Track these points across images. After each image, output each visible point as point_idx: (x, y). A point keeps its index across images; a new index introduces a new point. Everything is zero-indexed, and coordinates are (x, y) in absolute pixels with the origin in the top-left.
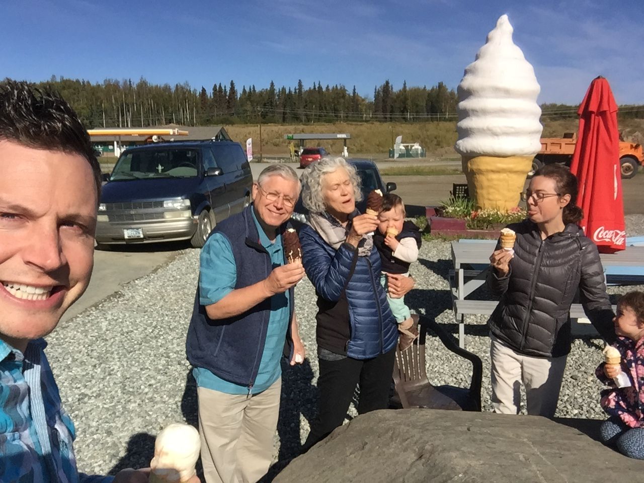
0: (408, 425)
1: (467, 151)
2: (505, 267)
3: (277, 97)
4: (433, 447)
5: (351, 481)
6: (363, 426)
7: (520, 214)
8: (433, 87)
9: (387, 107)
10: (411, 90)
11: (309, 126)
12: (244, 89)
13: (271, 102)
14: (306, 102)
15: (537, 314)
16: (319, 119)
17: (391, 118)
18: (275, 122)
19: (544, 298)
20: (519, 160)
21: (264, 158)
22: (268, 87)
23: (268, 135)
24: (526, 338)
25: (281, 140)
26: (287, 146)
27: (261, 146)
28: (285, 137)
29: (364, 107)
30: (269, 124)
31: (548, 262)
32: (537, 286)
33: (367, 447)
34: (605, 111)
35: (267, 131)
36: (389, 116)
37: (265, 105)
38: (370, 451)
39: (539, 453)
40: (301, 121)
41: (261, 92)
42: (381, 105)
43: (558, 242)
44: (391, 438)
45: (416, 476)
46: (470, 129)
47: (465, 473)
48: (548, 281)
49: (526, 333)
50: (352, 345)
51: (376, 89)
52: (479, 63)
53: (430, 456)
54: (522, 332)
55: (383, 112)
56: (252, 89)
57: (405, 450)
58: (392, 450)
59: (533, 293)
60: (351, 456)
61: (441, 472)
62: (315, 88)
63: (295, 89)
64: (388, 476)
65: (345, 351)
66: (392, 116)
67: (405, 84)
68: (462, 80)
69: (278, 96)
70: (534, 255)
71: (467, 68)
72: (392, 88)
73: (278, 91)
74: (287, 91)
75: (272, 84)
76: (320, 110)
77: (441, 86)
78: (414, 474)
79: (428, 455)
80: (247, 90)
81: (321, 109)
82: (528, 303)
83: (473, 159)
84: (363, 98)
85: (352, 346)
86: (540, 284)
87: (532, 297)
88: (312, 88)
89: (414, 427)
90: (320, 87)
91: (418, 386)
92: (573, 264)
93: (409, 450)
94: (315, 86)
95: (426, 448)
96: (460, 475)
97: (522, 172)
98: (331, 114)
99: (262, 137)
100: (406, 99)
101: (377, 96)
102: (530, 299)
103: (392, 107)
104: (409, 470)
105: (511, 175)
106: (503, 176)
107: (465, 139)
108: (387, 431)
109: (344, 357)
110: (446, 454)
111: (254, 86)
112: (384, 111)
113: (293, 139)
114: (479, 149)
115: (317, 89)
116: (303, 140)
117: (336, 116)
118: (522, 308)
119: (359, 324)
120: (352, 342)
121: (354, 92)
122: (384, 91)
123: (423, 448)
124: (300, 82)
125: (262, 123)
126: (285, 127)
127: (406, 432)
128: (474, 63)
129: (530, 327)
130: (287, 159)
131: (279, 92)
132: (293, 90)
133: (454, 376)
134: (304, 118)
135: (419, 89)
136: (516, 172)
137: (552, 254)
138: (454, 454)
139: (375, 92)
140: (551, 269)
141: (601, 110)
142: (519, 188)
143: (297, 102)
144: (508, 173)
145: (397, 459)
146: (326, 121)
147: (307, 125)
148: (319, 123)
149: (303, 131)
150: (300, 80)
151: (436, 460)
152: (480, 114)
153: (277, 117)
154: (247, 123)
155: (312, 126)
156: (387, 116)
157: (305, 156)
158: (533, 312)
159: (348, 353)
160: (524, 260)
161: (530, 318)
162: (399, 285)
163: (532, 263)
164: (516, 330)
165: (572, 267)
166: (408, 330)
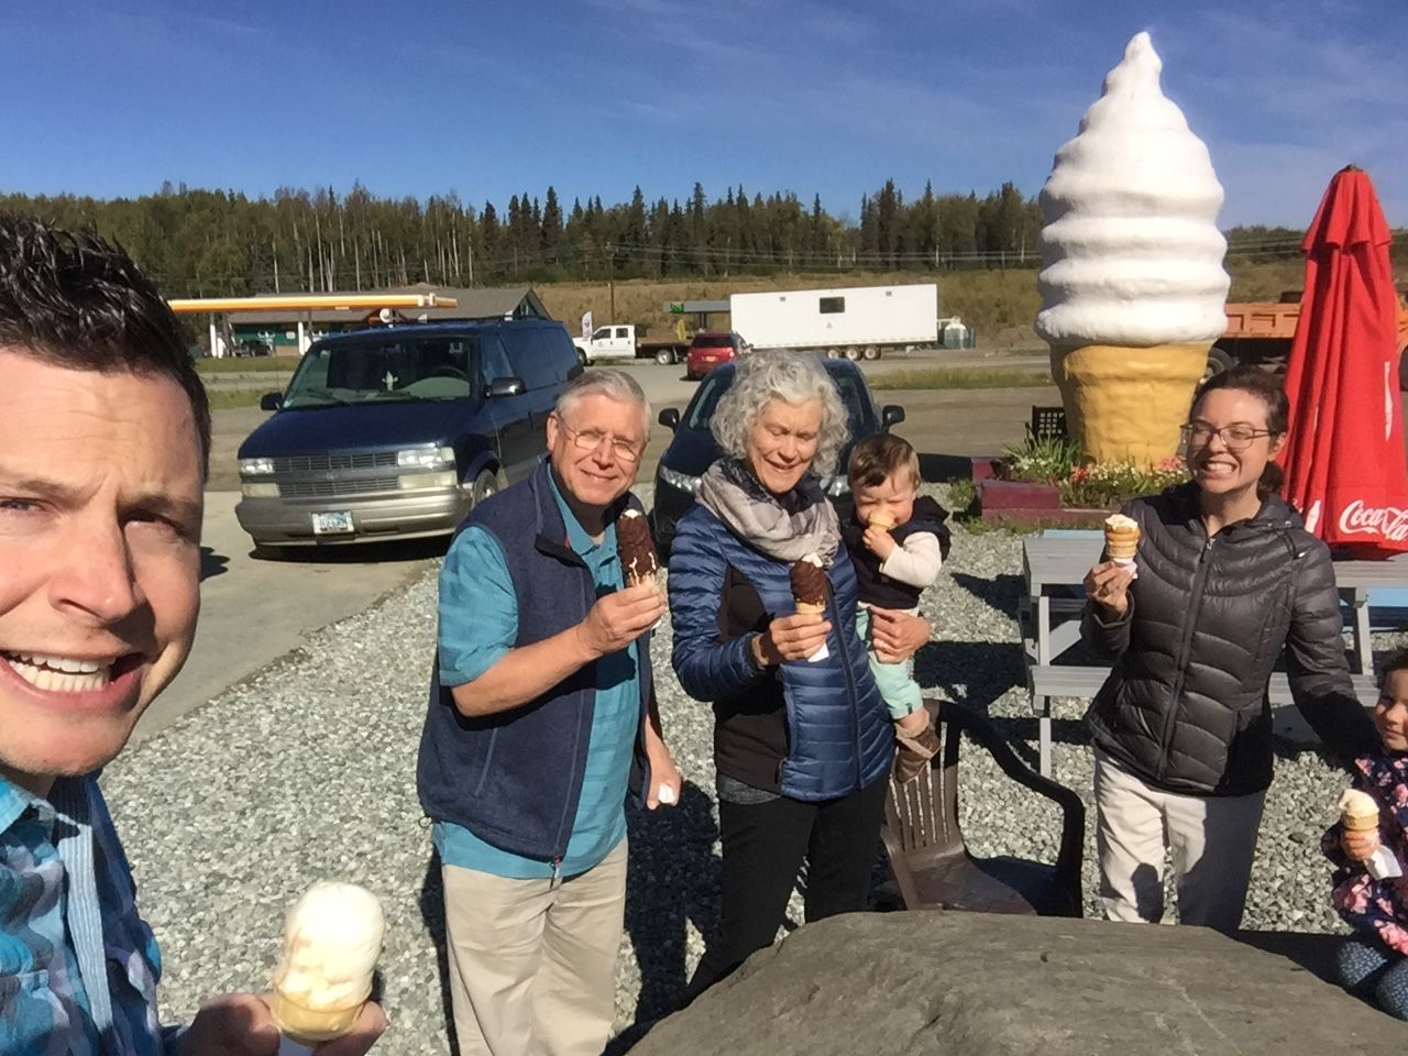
0: (910, 949)
1: (1062, 335)
2: (1120, 601)
3: (648, 222)
4: (963, 998)
6: (811, 949)
7: (1180, 472)
8: (991, 195)
9: (890, 239)
10: (942, 201)
11: (717, 284)
12: (577, 206)
13: (637, 233)
14: (712, 232)
15: (1195, 702)
16: (739, 267)
17: (898, 263)
18: (644, 276)
19: (1211, 665)
20: (1177, 352)
22: (630, 200)
23: (629, 303)
24: (1170, 754)
25: (658, 314)
26: (671, 327)
28: (667, 308)
29: (840, 240)
30: (632, 281)
31: (1220, 586)
32: (1194, 639)
33: (818, 996)
34: (1364, 244)
35: (626, 293)
36: (893, 258)
37: (622, 238)
38: (824, 1005)
39: (1200, 1013)
40: (701, 273)
41: (614, 210)
42: (875, 234)
43: (1243, 541)
44: (872, 977)
46: (1068, 284)
48: (1217, 628)
49: (1171, 742)
50: (792, 769)
51: (864, 201)
52: (1085, 140)
53: (955, 1018)
54: (1160, 740)
55: (880, 250)
56: (594, 205)
57: (901, 1004)
58: (872, 1004)
59: (1186, 654)
60: (782, 1016)
62: (730, 201)
63: (689, 204)
65: (776, 782)
66: (901, 259)
67: (929, 188)
68: (1049, 178)
69: (651, 218)
70: (1190, 568)
71: (1061, 150)
72: (900, 198)
73: (650, 208)
74: (671, 209)
75: (638, 194)
76: (742, 248)
77: (1007, 191)
79: (950, 1016)
80: (584, 207)
81: (744, 245)
82: (1175, 676)
83: (1076, 355)
84: (837, 219)
85: (792, 773)
86: (1201, 635)
87: (1183, 665)
88: (725, 200)
89: (923, 951)
90: (742, 200)
91: (943, 859)
92: (1278, 589)
93: (909, 1003)
94: (730, 196)
95: (946, 1000)
97: (1186, 379)
98: (766, 256)
99: (618, 311)
100: (931, 220)
101: (866, 218)
102: (1179, 669)
103: (900, 238)
104: (908, 1049)
105: (1159, 386)
106: (1142, 388)
107: (1059, 308)
108: (862, 963)
109: (774, 796)
110: (992, 1015)
111: (598, 199)
112: (884, 248)
113: (682, 312)
114: (1089, 329)
115: (735, 203)
116: (706, 313)
117: (777, 261)
118: (1162, 686)
119: (806, 721)
120: (792, 764)
121: (817, 209)
122: (882, 204)
123: (939, 1001)
124: (698, 188)
125: (616, 278)
126: (666, 286)
127: (906, 963)
128: (1077, 139)
129: (1179, 729)
131: (653, 209)
132: (683, 206)
133: (1028, 834)
134: (707, 266)
135: (959, 199)
136: (1171, 380)
137: (1231, 566)
138: (1007, 1014)
139: (864, 207)
140: (1228, 602)
141: (1355, 241)
142: (1179, 414)
143: (691, 232)
144: (1153, 382)
145: (883, 1024)
146: (755, 272)
147: (715, 281)
148: (739, 277)
149: (705, 295)
150: (698, 184)
151: (967, 1028)
152: (1089, 252)
153: (649, 264)
154: (584, 280)
155: (725, 284)
156: (890, 259)
157: (700, 351)
158: (1186, 697)
159: (783, 787)
160: (1168, 579)
161: (1179, 709)
162: (898, 633)
163: (1186, 587)
164: (1147, 735)
165: (1274, 596)
166: (918, 738)
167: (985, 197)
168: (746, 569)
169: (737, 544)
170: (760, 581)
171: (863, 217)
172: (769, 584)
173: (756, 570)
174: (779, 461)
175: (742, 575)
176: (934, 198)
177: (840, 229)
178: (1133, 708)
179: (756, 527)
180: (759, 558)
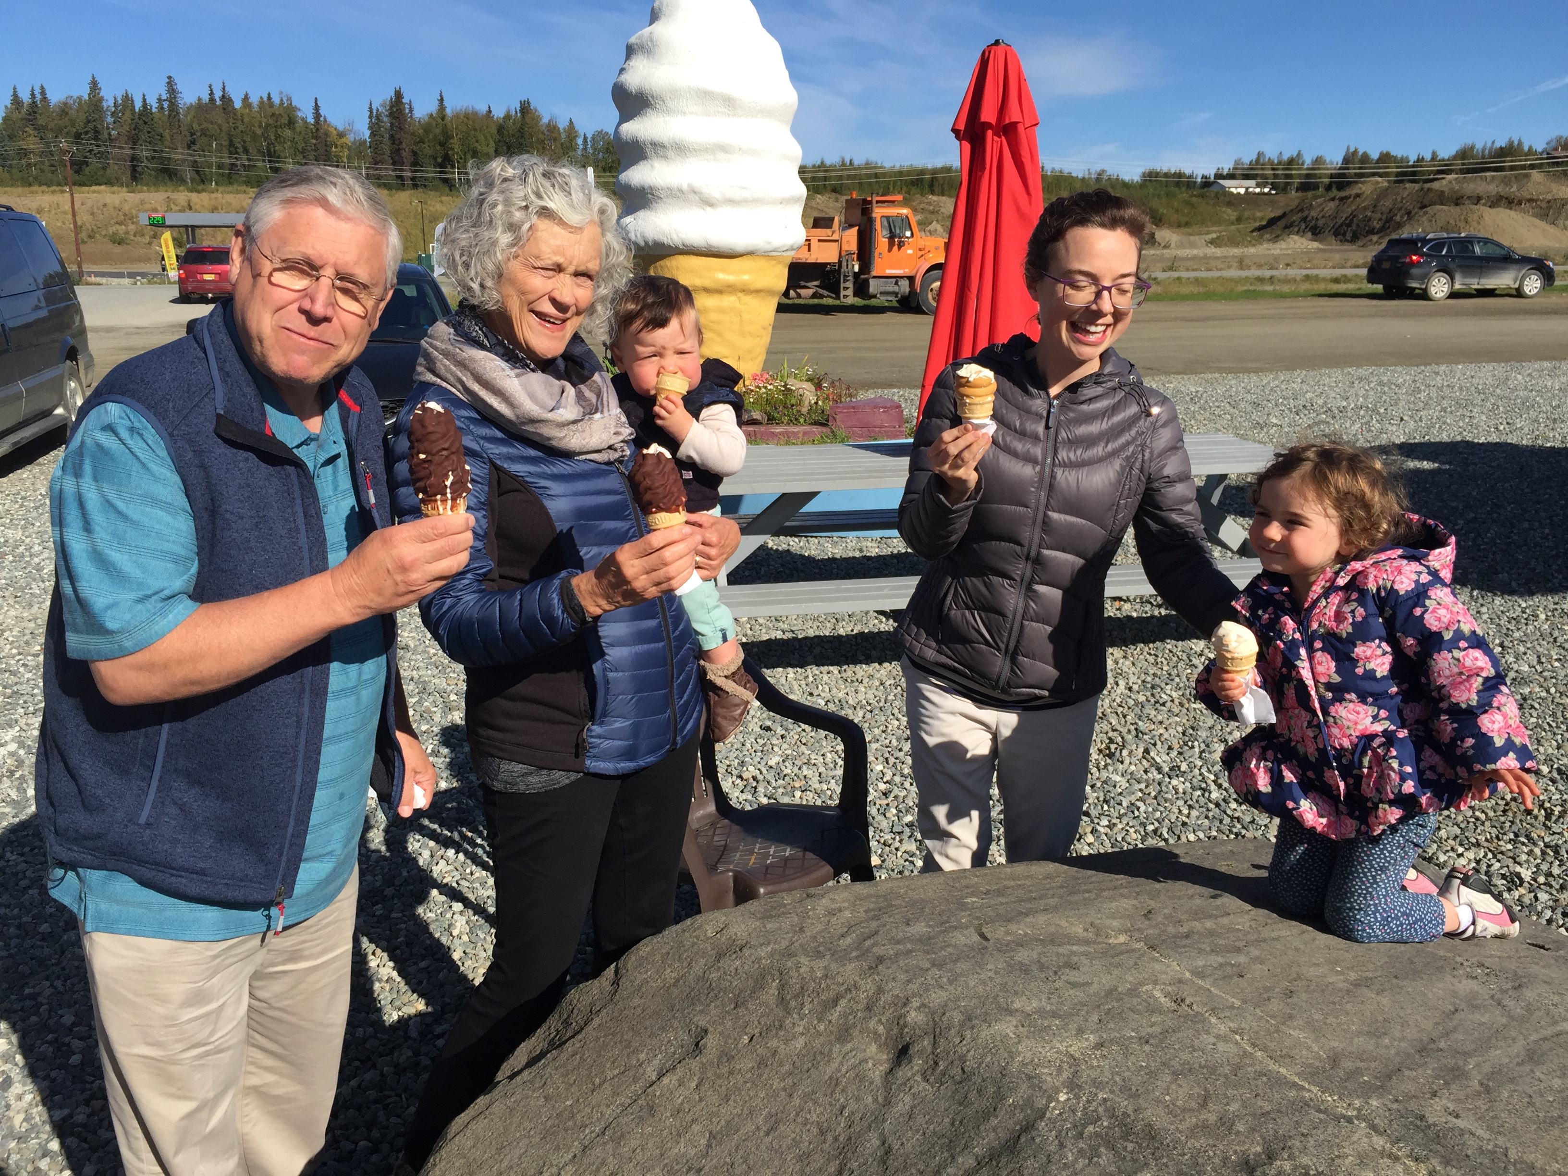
0: (819, 955)
1: (646, 243)
2: (972, 474)
3: (110, 119)
4: (933, 1013)
5: (699, 1170)
6: (670, 975)
7: (769, 387)
8: (508, 112)
9: (404, 154)
10: (457, 116)
11: (204, 196)
12: (15, 95)
13: (97, 131)
14: (192, 134)
15: (1044, 594)
16: (229, 176)
17: (413, 179)
18: (109, 183)
19: (1064, 551)
20: (761, 263)
21: (90, 274)
22: (84, 92)
23: (92, 214)
24: (1014, 661)
25: (132, 227)
26: (150, 243)
27: (77, 244)
28: (144, 220)
29: (346, 152)
30: (94, 188)
31: (1072, 455)
32: (1046, 524)
33: (711, 1042)
34: (1014, 125)
35: (89, 204)
36: (409, 174)
37: (78, 136)
38: (726, 1056)
39: (1188, 974)
40: (183, 181)
41: (65, 104)
42: (386, 148)
43: (1090, 400)
44: (782, 1001)
45: (920, 1120)
46: (651, 188)
47: (1073, 1086)
48: (1073, 506)
49: (1016, 647)
50: (599, 737)
51: (371, 110)
52: (659, 29)
53: (935, 1044)
54: (1003, 646)
55: (394, 164)
56: (38, 97)
57: (843, 1034)
58: (800, 1043)
59: (1036, 540)
60: (666, 1080)
61: (999, 1097)
62: (212, 100)
63: (160, 100)
64: (822, 1133)
65: (577, 755)
66: (418, 174)
67: (441, 100)
68: (622, 70)
69: (113, 114)
70: (1035, 438)
71: (633, 40)
72: (411, 110)
73: (111, 103)
74: (138, 105)
75: (94, 86)
76: (231, 153)
77: (525, 108)
78: (911, 1116)
79: (926, 1042)
80: (25, 97)
81: (232, 149)
82: (1020, 569)
83: (661, 263)
84: (341, 128)
85: (598, 741)
86: (1054, 515)
87: (1033, 554)
88: (206, 98)
89: (842, 956)
90: (226, 98)
92: (1134, 453)
93: (855, 1033)
94: (212, 93)
95: (909, 1019)
96: (1063, 1097)
97: (769, 292)
98: (260, 164)
99: (79, 223)
100: (447, 136)
101: (375, 127)
102: (1027, 558)
103: (415, 153)
104: (887, 1103)
105: (746, 299)
106: (728, 301)
107: (641, 214)
108: (759, 982)
109: (575, 776)
110: (984, 1034)
111: (42, 88)
112: (397, 162)
113: (163, 225)
114: (675, 237)
115: (218, 102)
116: (193, 227)
117: (276, 170)
118: (1006, 582)
119: (616, 670)
120: (597, 729)
121: (317, 115)
122: (391, 115)
123: (899, 1021)
124: (170, 82)
125: (75, 184)
126: (141, 196)
127: (826, 976)
128: (648, 30)
129: (1027, 630)
130: (155, 275)
131: (116, 105)
132: (153, 102)
134: (188, 175)
135: (475, 114)
136: (757, 292)
137: (1081, 430)
138: (1007, 1027)
139: (371, 117)
140: (1083, 473)
141: (1007, 122)
142: (764, 328)
143: (167, 134)
144: (740, 294)
145: (829, 1070)
146: (248, 183)
147: (199, 192)
148: (230, 189)
149: (190, 208)
150: (169, 77)
151: (963, 1059)
152: (671, 154)
153: (114, 168)
154: (30, 185)
155: (214, 195)
156: (404, 174)
157: (194, 267)
158: (1035, 591)
159: (588, 762)
160: (1014, 454)
161: (1026, 607)
162: (714, 539)
163: (1034, 461)
164: (987, 643)
165: (1129, 464)
166: (732, 677)
167: (502, 115)
168: (521, 468)
169: (499, 435)
170: (543, 483)
171: (370, 128)
172: (555, 487)
173: (533, 469)
174: (549, 309)
175: (514, 477)
176: (448, 111)
177: (344, 140)
178: (967, 612)
179: (530, 407)
180: (533, 453)
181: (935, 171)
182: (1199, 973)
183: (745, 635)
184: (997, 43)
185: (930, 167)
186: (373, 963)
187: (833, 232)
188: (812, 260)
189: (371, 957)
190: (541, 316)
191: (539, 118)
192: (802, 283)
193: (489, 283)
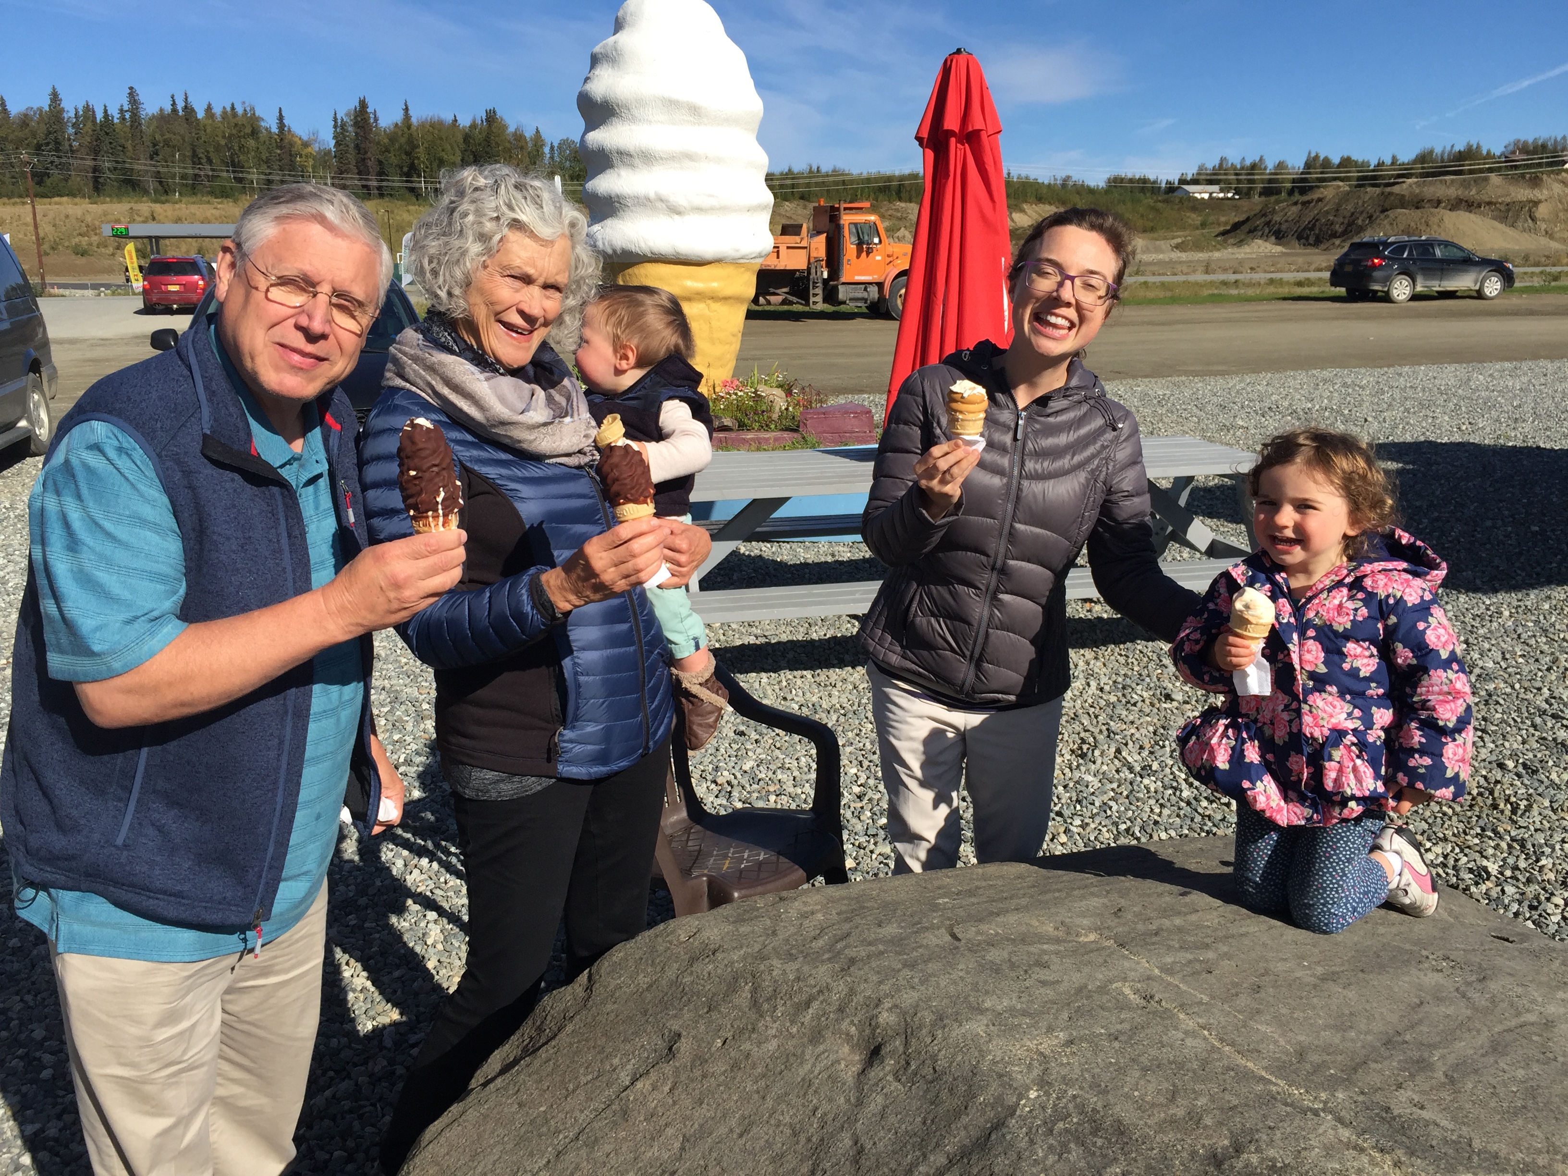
0: (792, 957)
1: (614, 251)
3: (71, 130)
4: (904, 1014)
6: (643, 980)
7: (740, 394)
8: (474, 121)
9: (370, 163)
10: (422, 125)
11: (167, 206)
13: (57, 143)
14: (155, 145)
15: (1009, 603)
16: (193, 187)
17: (379, 188)
18: (72, 194)
19: (1029, 561)
20: (729, 270)
21: (52, 285)
22: (45, 103)
23: (55, 225)
24: (978, 668)
25: (95, 239)
26: (113, 255)
27: (40, 256)
28: (107, 231)
29: (311, 162)
30: (56, 199)
31: (1039, 467)
32: (1012, 533)
33: (685, 1046)
34: (977, 133)
35: (51, 215)
36: (375, 184)
37: (38, 147)
38: (700, 1060)
39: (1156, 971)
40: (146, 192)
41: (26, 115)
42: (351, 156)
43: (1058, 413)
44: (755, 1004)
45: (892, 1119)
46: (618, 196)
47: (1043, 1083)
48: (1039, 518)
49: (981, 654)
50: (571, 741)
51: (335, 120)
52: (622, 38)
53: (907, 1044)
54: (968, 653)
55: (359, 174)
57: (816, 1036)
58: (773, 1045)
59: (1002, 550)
60: (639, 1085)
61: (971, 1095)
62: (174, 110)
63: (122, 111)
64: (795, 1134)
65: (549, 760)
66: (384, 184)
67: (407, 109)
68: (587, 79)
69: (74, 125)
70: (1003, 449)
71: (597, 49)
72: (376, 120)
73: (72, 114)
74: (100, 116)
75: (55, 97)
76: (194, 163)
77: (491, 117)
78: (883, 1116)
79: (898, 1042)
81: (196, 159)
82: (987, 578)
83: (630, 271)
84: (305, 138)
85: (570, 746)
86: (1021, 527)
87: (999, 562)
88: (168, 108)
89: (813, 958)
90: (189, 109)
92: (1098, 466)
93: (828, 1034)
94: (174, 104)
95: (881, 1020)
96: (1033, 1095)
97: (737, 299)
98: (225, 174)
99: (41, 234)
100: (412, 144)
101: (340, 138)
102: (993, 568)
103: (380, 163)
104: (860, 1103)
105: (715, 306)
107: (609, 222)
108: (733, 987)
109: (547, 782)
110: (956, 1032)
112: (362, 171)
113: (127, 237)
114: (643, 245)
115: (181, 113)
116: (158, 238)
117: (239, 180)
118: (971, 591)
119: (586, 674)
120: (568, 734)
121: (281, 125)
122: (356, 124)
123: (871, 1022)
124: (132, 93)
125: (36, 195)
126: (105, 207)
127: (798, 979)
128: (611, 40)
129: (993, 638)
130: (119, 286)
131: (76, 115)
132: (114, 112)
134: (152, 185)
135: (441, 123)
136: (726, 299)
137: (1047, 442)
138: (977, 1026)
139: (335, 127)
140: (1049, 485)
141: (970, 129)
142: (734, 335)
143: (129, 144)
144: (709, 302)
145: (802, 1072)
146: (212, 193)
147: (163, 203)
148: (194, 199)
149: (154, 219)
150: (131, 88)
151: (934, 1058)
152: (637, 161)
153: (76, 180)
155: (177, 206)
156: (370, 183)
157: (159, 278)
158: (1000, 600)
159: (560, 767)
161: (991, 615)
163: (1001, 473)
164: (952, 650)
165: (1094, 476)
166: (705, 684)
167: (468, 124)
168: (491, 472)
169: (469, 438)
170: (512, 485)
171: (335, 137)
172: (525, 491)
173: (504, 472)
174: (517, 320)
175: (485, 479)
176: (414, 120)
177: (309, 149)
178: (932, 619)
179: (500, 410)
180: (503, 456)
181: (902, 178)
182: (1168, 970)
183: (718, 641)
184: (959, 51)
185: (897, 173)
186: (347, 973)
187: (802, 239)
188: (781, 267)
189: (344, 967)
190: (509, 327)
191: (505, 127)
192: (772, 290)
193: (457, 291)
